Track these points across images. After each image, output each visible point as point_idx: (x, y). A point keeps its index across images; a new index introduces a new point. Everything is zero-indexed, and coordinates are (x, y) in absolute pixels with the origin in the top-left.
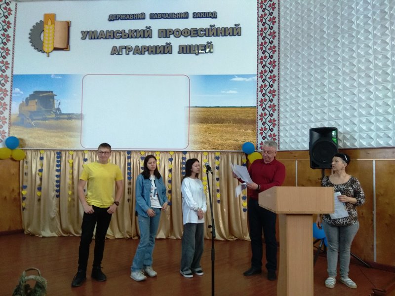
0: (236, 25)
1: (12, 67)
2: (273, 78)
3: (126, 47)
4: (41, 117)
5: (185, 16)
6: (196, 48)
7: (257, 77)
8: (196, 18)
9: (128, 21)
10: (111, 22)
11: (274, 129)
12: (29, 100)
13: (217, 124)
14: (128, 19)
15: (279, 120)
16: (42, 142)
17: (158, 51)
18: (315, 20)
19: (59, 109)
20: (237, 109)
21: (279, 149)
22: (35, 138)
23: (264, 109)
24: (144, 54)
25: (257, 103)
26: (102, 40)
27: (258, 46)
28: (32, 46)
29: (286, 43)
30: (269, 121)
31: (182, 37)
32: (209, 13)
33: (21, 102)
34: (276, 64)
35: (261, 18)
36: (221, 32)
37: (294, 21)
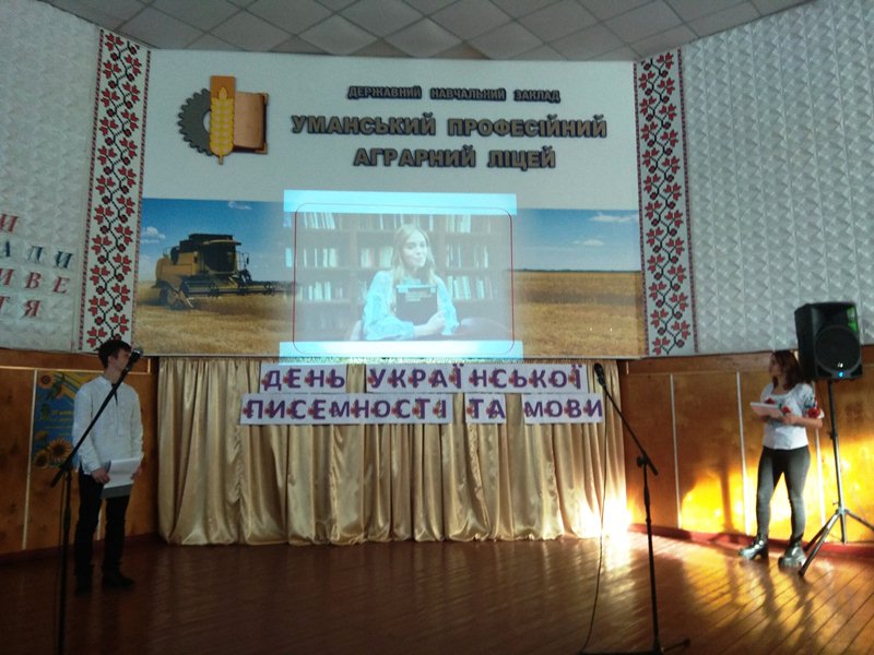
0: (595, 117)
1: (141, 183)
2: (676, 218)
3: (383, 152)
4: (206, 289)
5: (498, 95)
6: (523, 159)
7: (641, 215)
8: (521, 100)
9: (387, 100)
10: (353, 101)
11: (684, 314)
12: (179, 251)
13: (568, 305)
14: (387, 97)
15: (693, 297)
16: (210, 340)
17: (449, 161)
18: (760, 114)
19: (245, 273)
20: (606, 276)
21: (696, 350)
22: (193, 332)
23: (658, 276)
24: (420, 165)
25: (643, 265)
26: (335, 136)
27: (639, 157)
28: (185, 140)
29: (700, 153)
30: (671, 299)
31: (494, 135)
32: (545, 93)
33: (162, 257)
34: (682, 191)
35: (643, 107)
36: (568, 128)
37: (716, 115)
